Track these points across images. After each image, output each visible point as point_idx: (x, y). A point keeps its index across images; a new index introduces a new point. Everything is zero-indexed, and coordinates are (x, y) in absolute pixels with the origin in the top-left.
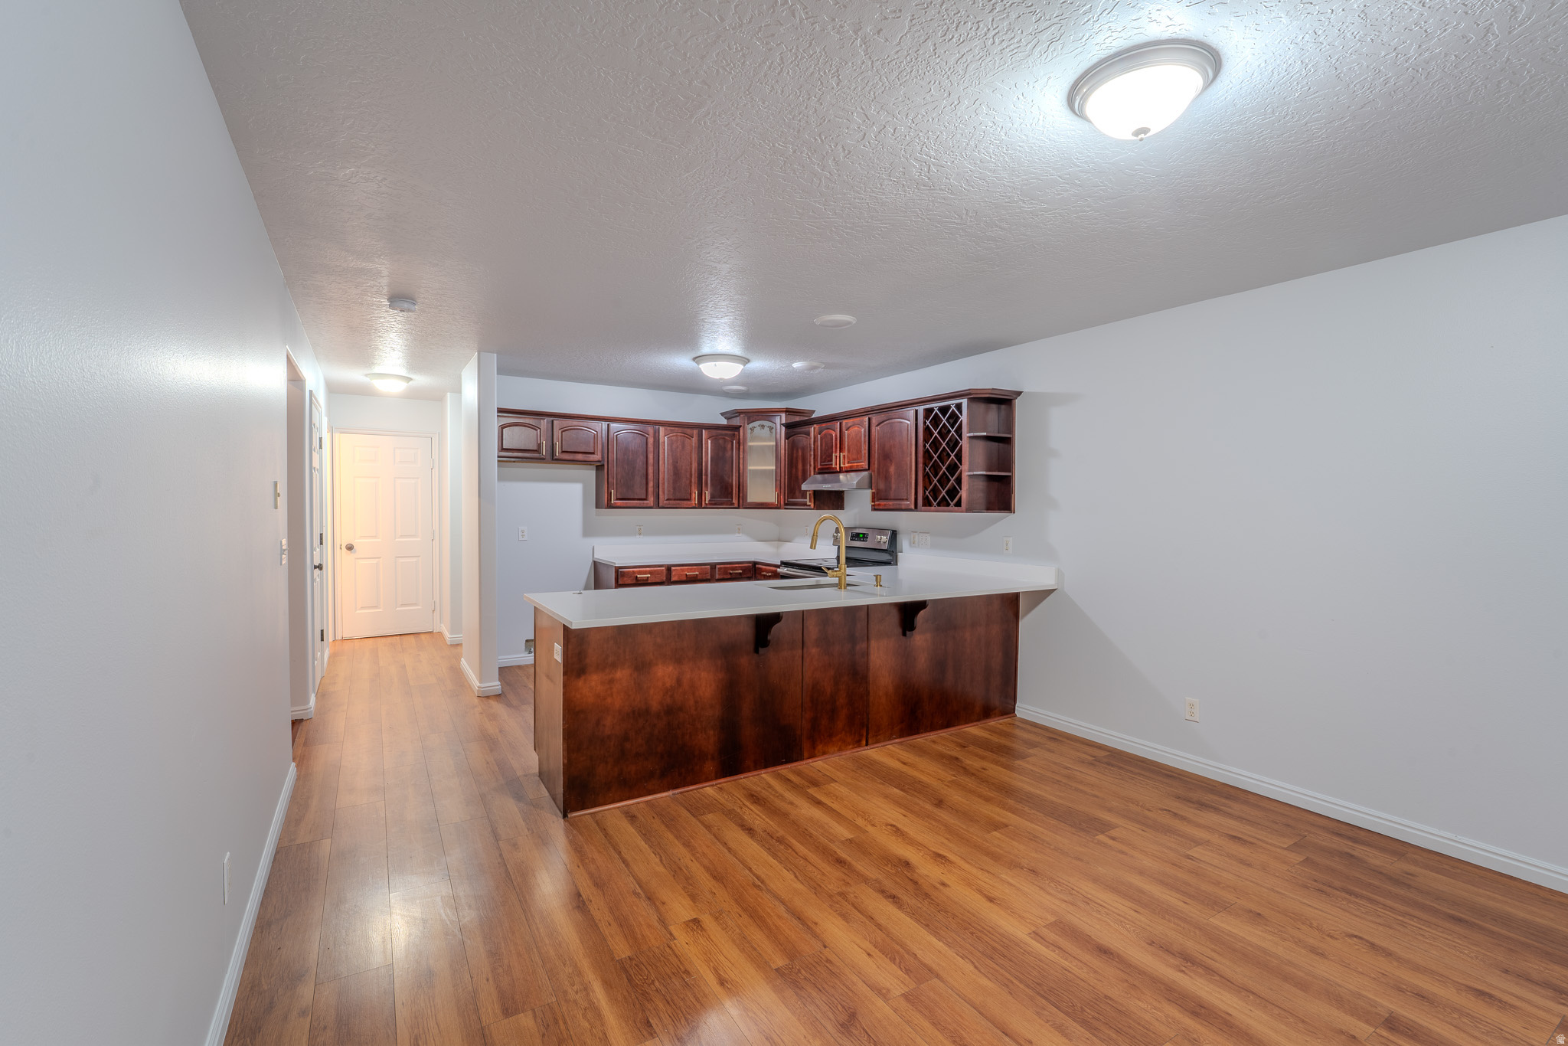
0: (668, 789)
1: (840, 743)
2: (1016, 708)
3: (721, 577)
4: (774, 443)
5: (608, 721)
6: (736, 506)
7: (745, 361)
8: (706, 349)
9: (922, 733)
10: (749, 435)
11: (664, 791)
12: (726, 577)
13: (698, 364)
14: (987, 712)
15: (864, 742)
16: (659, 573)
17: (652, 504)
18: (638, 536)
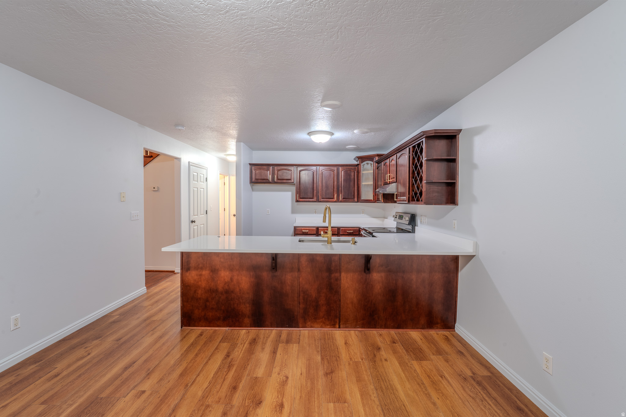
0: (227, 326)
1: (321, 324)
2: (456, 326)
3: (343, 233)
4: (373, 171)
5: (200, 292)
6: (356, 201)
7: (332, 134)
8: (313, 129)
9: (378, 328)
10: (362, 168)
11: (225, 327)
12: (345, 234)
13: (310, 136)
14: (431, 323)
15: (338, 326)
16: (312, 230)
17: (316, 200)
18: (315, 214)
